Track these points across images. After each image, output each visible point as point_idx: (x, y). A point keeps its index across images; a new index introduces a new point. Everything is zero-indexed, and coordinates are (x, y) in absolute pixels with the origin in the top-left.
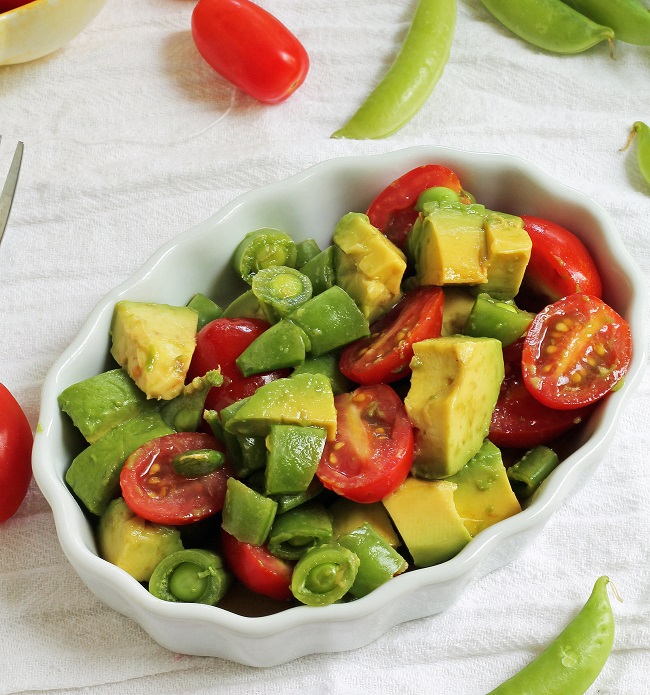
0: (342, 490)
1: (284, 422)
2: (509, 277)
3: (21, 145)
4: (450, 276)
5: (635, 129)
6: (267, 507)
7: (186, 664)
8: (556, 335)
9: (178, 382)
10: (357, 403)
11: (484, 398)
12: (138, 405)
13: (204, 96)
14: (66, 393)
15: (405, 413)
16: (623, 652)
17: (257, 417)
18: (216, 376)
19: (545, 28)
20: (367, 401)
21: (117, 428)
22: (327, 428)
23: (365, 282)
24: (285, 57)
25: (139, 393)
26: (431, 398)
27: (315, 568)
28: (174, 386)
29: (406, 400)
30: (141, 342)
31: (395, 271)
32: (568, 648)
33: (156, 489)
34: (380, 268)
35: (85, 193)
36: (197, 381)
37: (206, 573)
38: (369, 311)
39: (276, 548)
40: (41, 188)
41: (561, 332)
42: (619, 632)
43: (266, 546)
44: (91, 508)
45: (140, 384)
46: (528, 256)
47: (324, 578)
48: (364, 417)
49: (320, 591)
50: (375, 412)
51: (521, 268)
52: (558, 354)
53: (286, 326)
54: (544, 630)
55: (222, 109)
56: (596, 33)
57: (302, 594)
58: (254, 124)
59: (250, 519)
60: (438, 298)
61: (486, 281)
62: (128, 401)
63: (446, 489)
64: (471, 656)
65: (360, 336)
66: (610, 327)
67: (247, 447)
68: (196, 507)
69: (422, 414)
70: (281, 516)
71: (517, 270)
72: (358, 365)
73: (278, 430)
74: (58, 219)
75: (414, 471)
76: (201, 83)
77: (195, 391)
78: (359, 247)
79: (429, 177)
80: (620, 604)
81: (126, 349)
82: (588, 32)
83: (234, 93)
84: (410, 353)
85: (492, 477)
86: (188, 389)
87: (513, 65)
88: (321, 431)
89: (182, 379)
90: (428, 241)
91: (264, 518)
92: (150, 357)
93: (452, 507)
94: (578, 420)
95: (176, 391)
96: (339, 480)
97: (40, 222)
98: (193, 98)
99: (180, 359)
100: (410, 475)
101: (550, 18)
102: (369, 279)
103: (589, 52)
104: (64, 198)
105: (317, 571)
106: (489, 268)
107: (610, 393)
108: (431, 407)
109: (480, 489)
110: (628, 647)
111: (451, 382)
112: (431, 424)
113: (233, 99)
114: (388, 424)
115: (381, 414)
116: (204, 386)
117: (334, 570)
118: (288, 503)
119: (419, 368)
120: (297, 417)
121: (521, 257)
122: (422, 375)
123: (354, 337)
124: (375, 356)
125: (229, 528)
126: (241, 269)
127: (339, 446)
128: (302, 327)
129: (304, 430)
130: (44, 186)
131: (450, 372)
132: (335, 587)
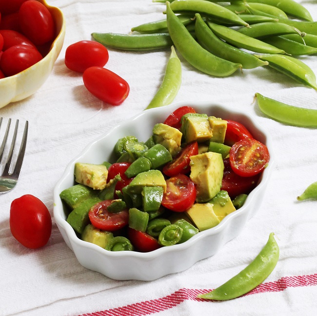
0: (172, 205)
1: (148, 186)
2: (220, 135)
3: (27, 122)
4: (199, 135)
5: (256, 96)
6: (145, 216)
7: (121, 284)
8: (241, 152)
9: (104, 183)
10: (172, 181)
11: (218, 173)
12: (90, 193)
13: (91, 106)
14: (62, 193)
15: (191, 180)
16: (284, 259)
17: (138, 184)
18: (118, 177)
19: (216, 67)
20: (176, 180)
21: (83, 202)
22: (163, 187)
23: (168, 141)
24: (121, 85)
25: (90, 189)
26: (200, 173)
27: (167, 231)
28: (103, 184)
29: (190, 176)
30: (88, 172)
31: (179, 136)
32: (263, 256)
33: (103, 217)
34: (173, 135)
35: (52, 140)
36: (111, 181)
37: (126, 244)
38: (171, 150)
39: (150, 232)
40: (35, 140)
41: (243, 151)
42: (281, 252)
43: (147, 232)
44: (78, 230)
45: (90, 186)
46: (226, 126)
47: (171, 235)
48: (175, 184)
49: (170, 240)
50: (180, 182)
51: (224, 131)
52: (243, 157)
53: (142, 158)
54: (253, 255)
55: (98, 109)
56: (235, 66)
57: (164, 242)
58: (112, 112)
59: (140, 221)
60: (196, 145)
61: (212, 136)
62: (86, 192)
63: (210, 206)
64: (227, 268)
65: (169, 160)
66: (260, 148)
67: (134, 198)
68: (119, 222)
69: (197, 179)
70: (151, 220)
71: (223, 133)
72: (170, 169)
73: (146, 189)
74: (43, 150)
75: (197, 200)
76: (88, 102)
77: (111, 184)
78: (163, 131)
79: (184, 111)
80: (280, 242)
81: (82, 177)
82: (232, 67)
83: (102, 104)
84: (189, 160)
85: (225, 201)
86: (109, 184)
87: (206, 83)
88: (161, 188)
89: (105, 181)
90: (189, 127)
91: (145, 220)
92: (92, 175)
93: (213, 212)
94: (253, 182)
95: (104, 186)
96: (170, 202)
97: (36, 152)
98: (87, 107)
99: (104, 175)
100: (195, 203)
101: (217, 64)
102: (169, 139)
103: (232, 75)
104: (44, 143)
105: (168, 233)
106: (213, 131)
107: (264, 168)
108: (200, 175)
109: (222, 206)
110: (285, 257)
111: (206, 166)
112: (201, 181)
113: (102, 105)
114: (185, 185)
115: (182, 182)
116: (114, 181)
117: (174, 232)
118: (153, 215)
119: (193, 165)
120: (151, 184)
121: (224, 126)
122: (195, 167)
123: (167, 161)
124: (176, 164)
125: (132, 226)
126: (119, 149)
127: (168, 194)
128: (147, 158)
129: (155, 188)
130: (36, 139)
131: (205, 164)
132: (176, 238)
